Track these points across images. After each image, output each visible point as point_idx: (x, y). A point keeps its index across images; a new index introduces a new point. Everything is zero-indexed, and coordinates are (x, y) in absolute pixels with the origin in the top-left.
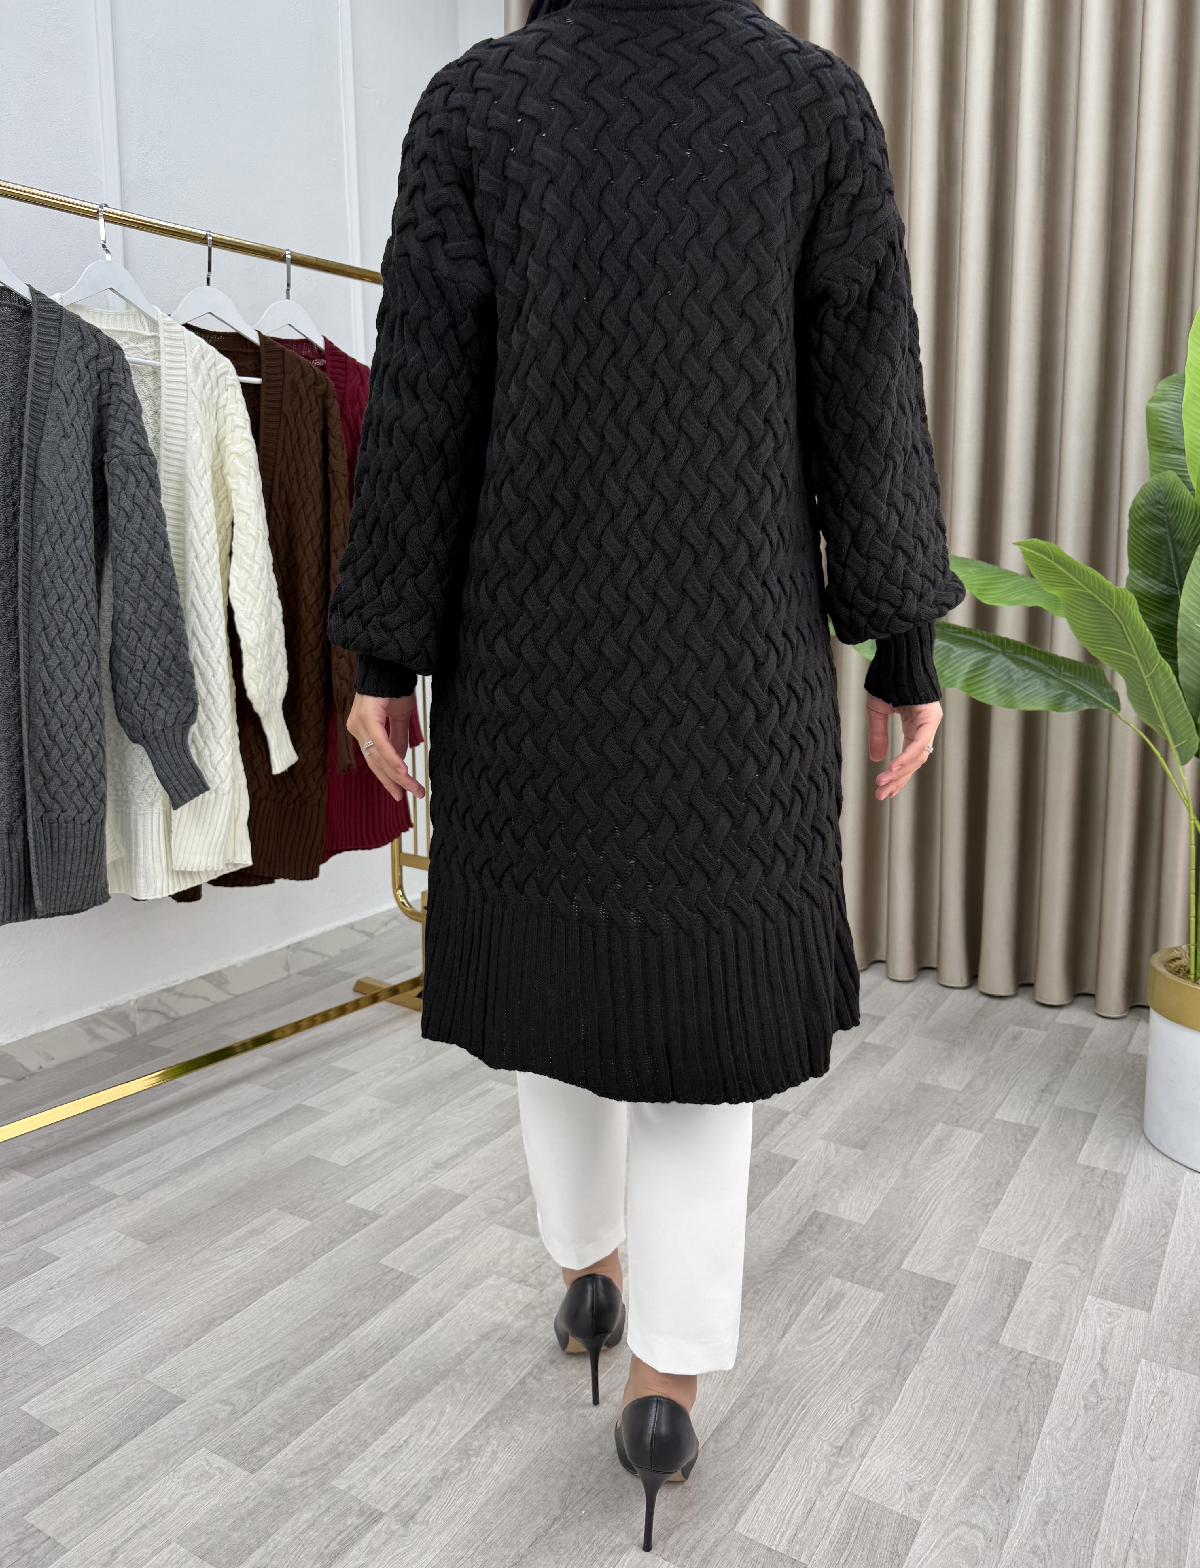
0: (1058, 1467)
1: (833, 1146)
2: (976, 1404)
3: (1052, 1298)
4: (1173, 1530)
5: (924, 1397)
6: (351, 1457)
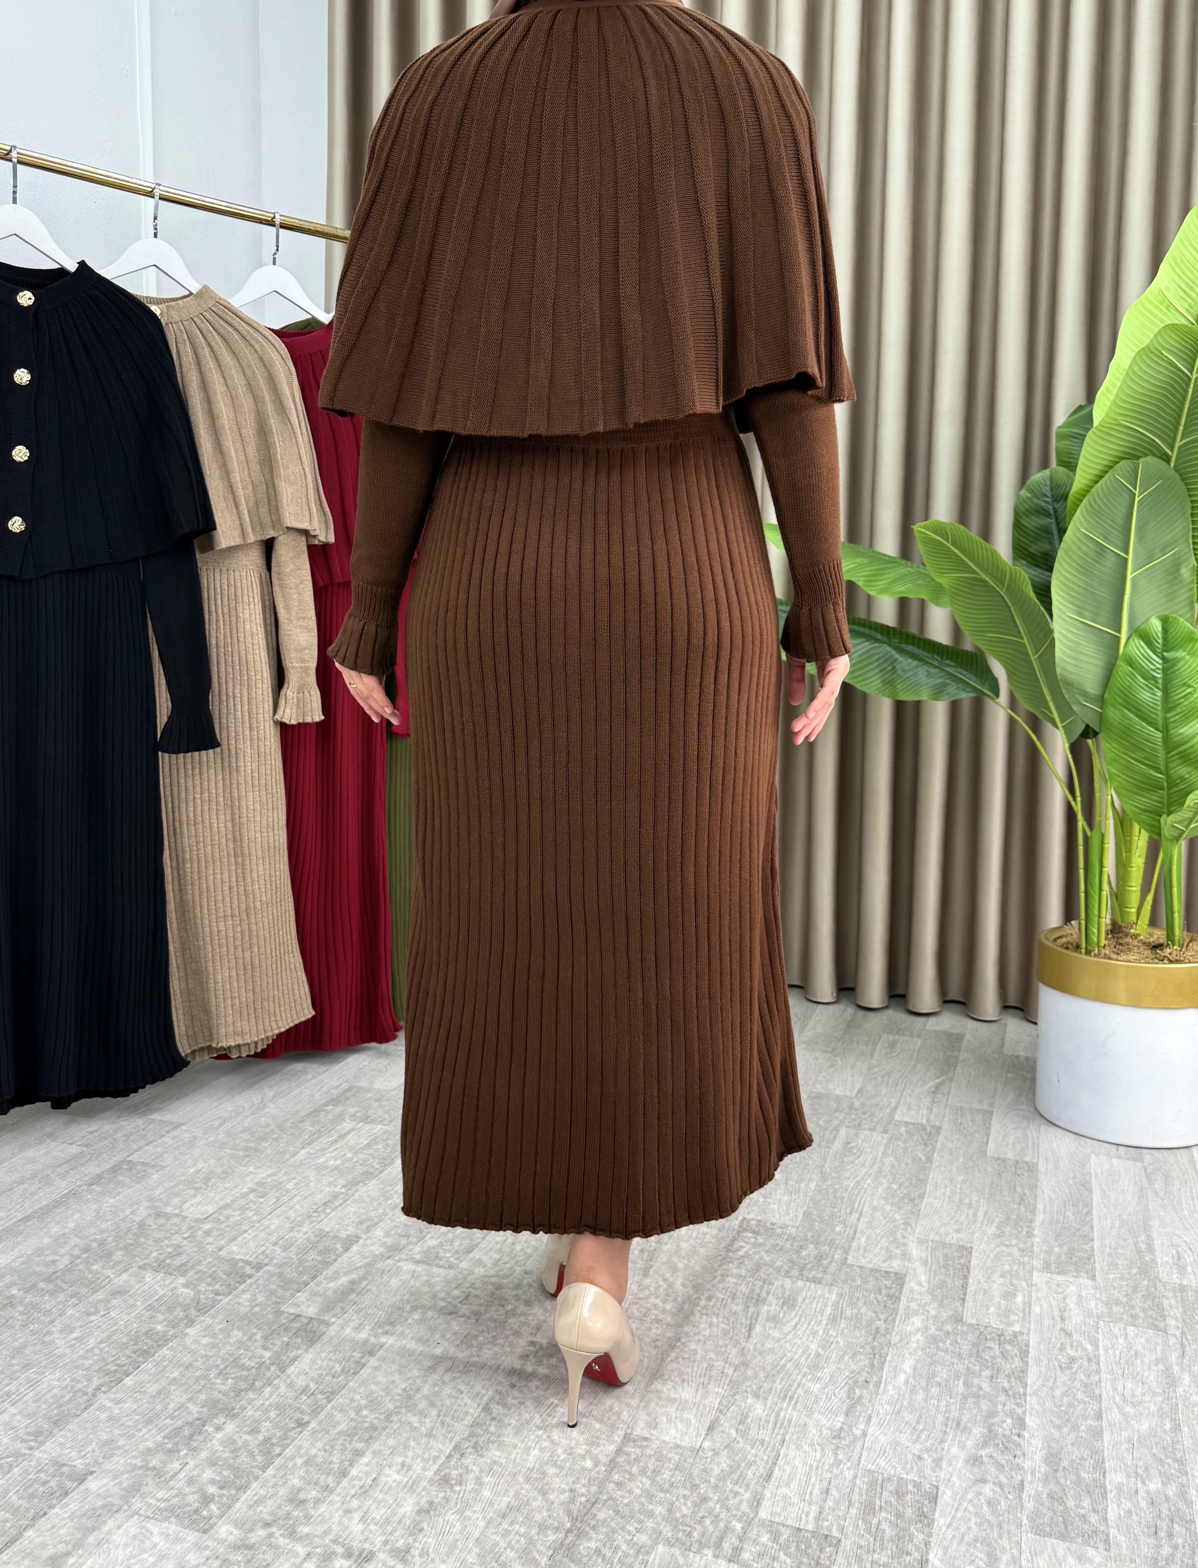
0: (1051, 1422)
3: (1002, 1276)
4: (1170, 1461)
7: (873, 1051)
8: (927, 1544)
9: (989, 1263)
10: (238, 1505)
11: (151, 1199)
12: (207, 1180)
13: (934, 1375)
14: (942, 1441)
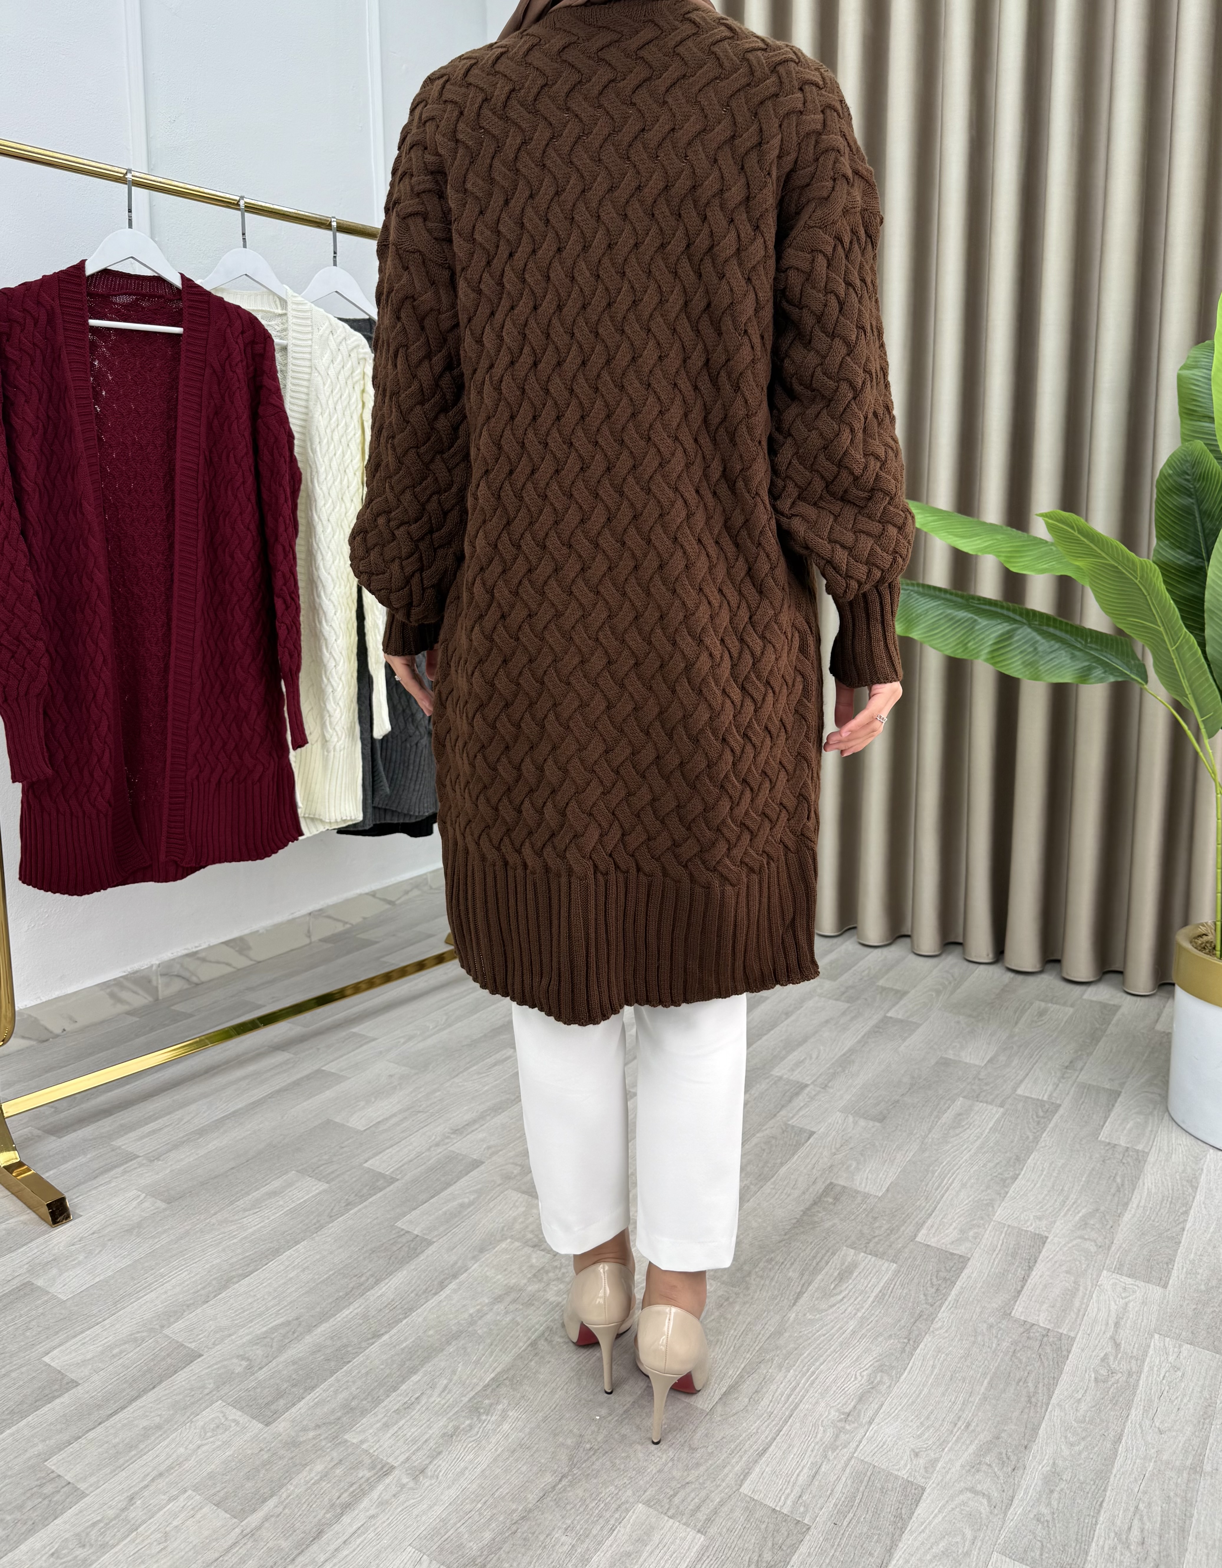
0: (1066, 1437)
1: (851, 1119)
2: (985, 1374)
3: (1067, 1272)
4: (1179, 1500)
5: (933, 1367)
6: (364, 1412)
7: (1019, 1019)
9: (1059, 1256)
10: (301, 1404)
12: (377, 1094)
14: (945, 1441)
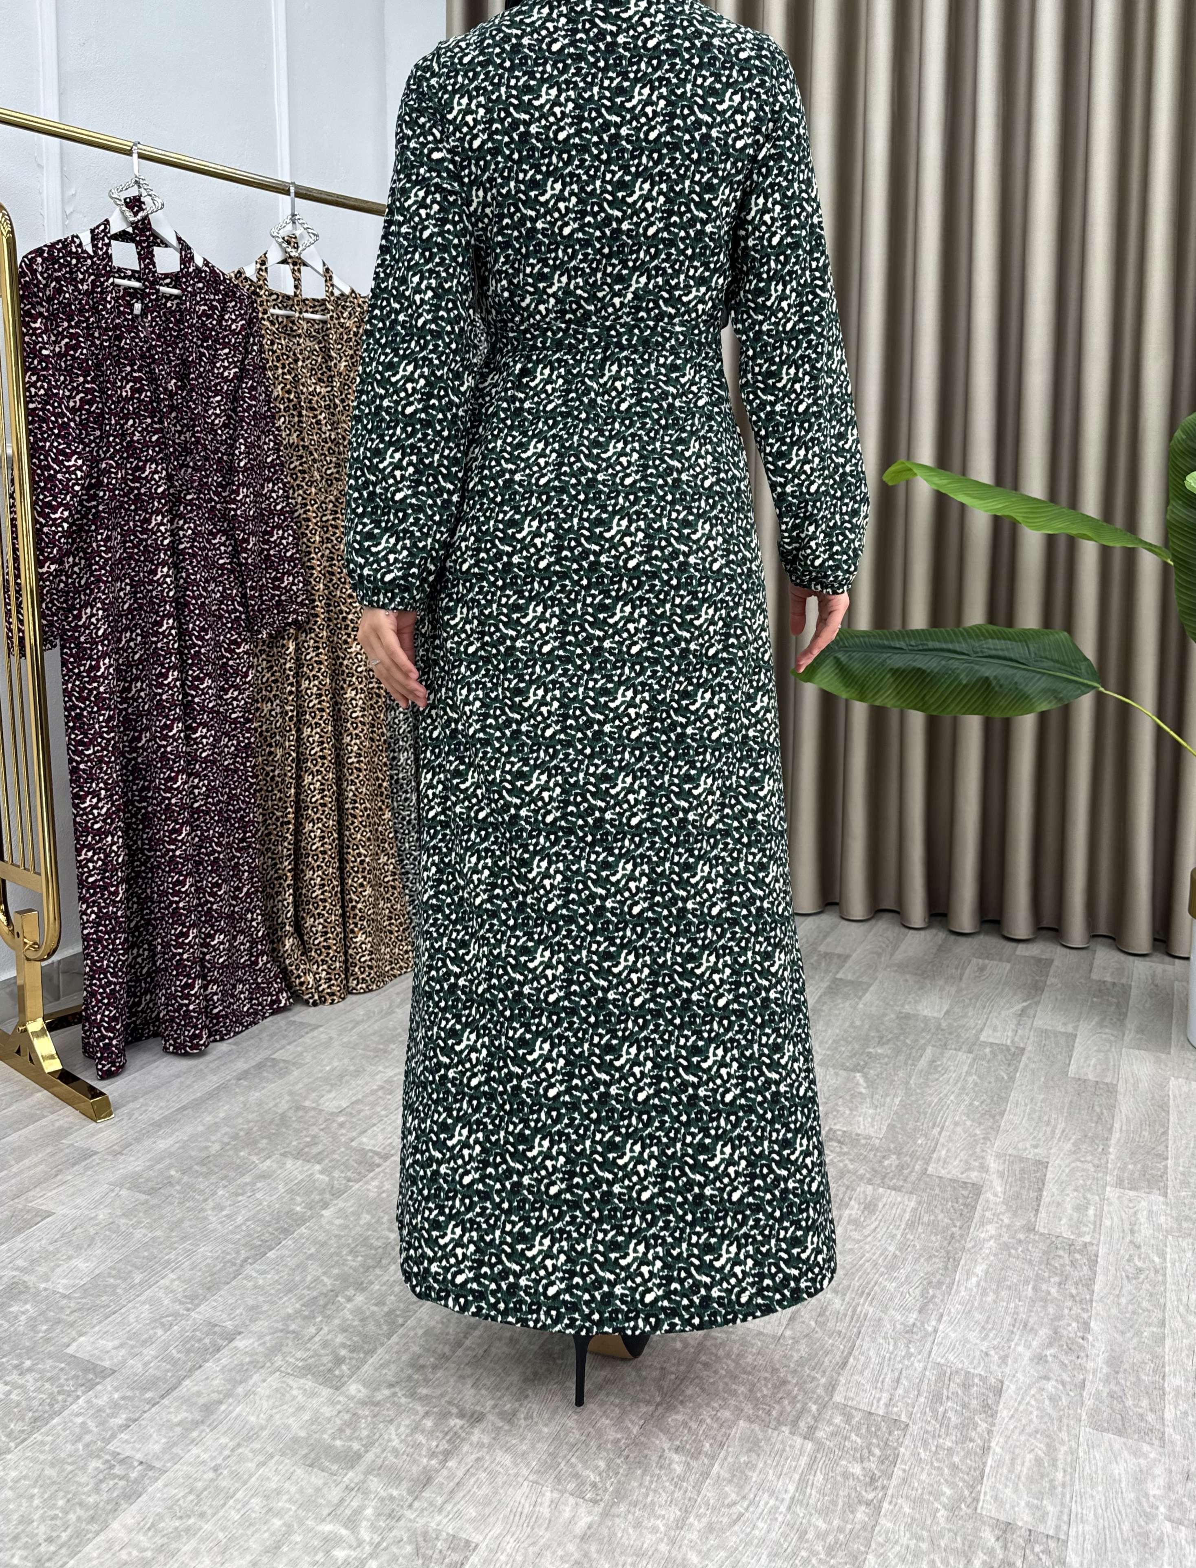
0: (1115, 1327)
3: (1076, 1190)
7: (962, 975)
8: (990, 1432)
9: (1064, 1177)
10: (366, 1367)
11: (291, 1093)
12: (341, 1077)
13: (1005, 1279)
14: (1009, 1340)
